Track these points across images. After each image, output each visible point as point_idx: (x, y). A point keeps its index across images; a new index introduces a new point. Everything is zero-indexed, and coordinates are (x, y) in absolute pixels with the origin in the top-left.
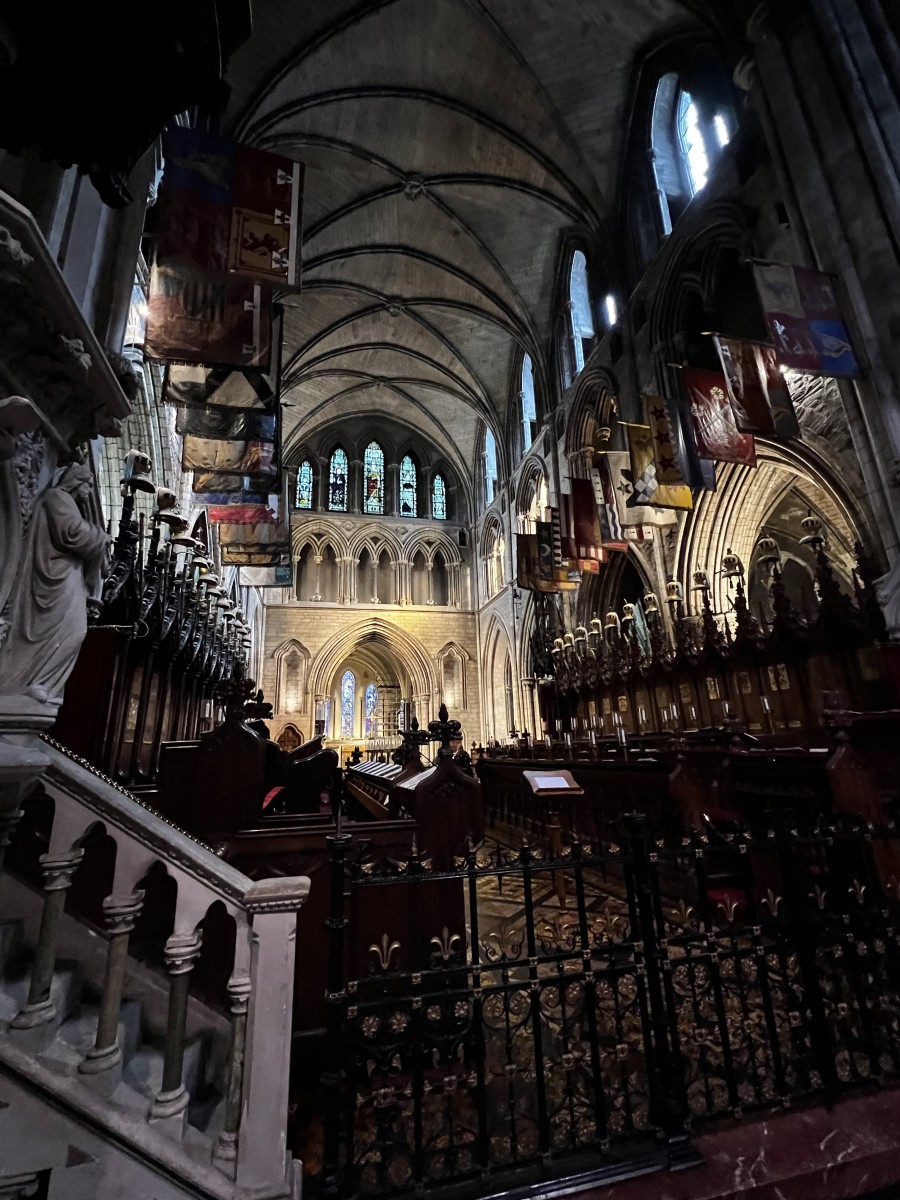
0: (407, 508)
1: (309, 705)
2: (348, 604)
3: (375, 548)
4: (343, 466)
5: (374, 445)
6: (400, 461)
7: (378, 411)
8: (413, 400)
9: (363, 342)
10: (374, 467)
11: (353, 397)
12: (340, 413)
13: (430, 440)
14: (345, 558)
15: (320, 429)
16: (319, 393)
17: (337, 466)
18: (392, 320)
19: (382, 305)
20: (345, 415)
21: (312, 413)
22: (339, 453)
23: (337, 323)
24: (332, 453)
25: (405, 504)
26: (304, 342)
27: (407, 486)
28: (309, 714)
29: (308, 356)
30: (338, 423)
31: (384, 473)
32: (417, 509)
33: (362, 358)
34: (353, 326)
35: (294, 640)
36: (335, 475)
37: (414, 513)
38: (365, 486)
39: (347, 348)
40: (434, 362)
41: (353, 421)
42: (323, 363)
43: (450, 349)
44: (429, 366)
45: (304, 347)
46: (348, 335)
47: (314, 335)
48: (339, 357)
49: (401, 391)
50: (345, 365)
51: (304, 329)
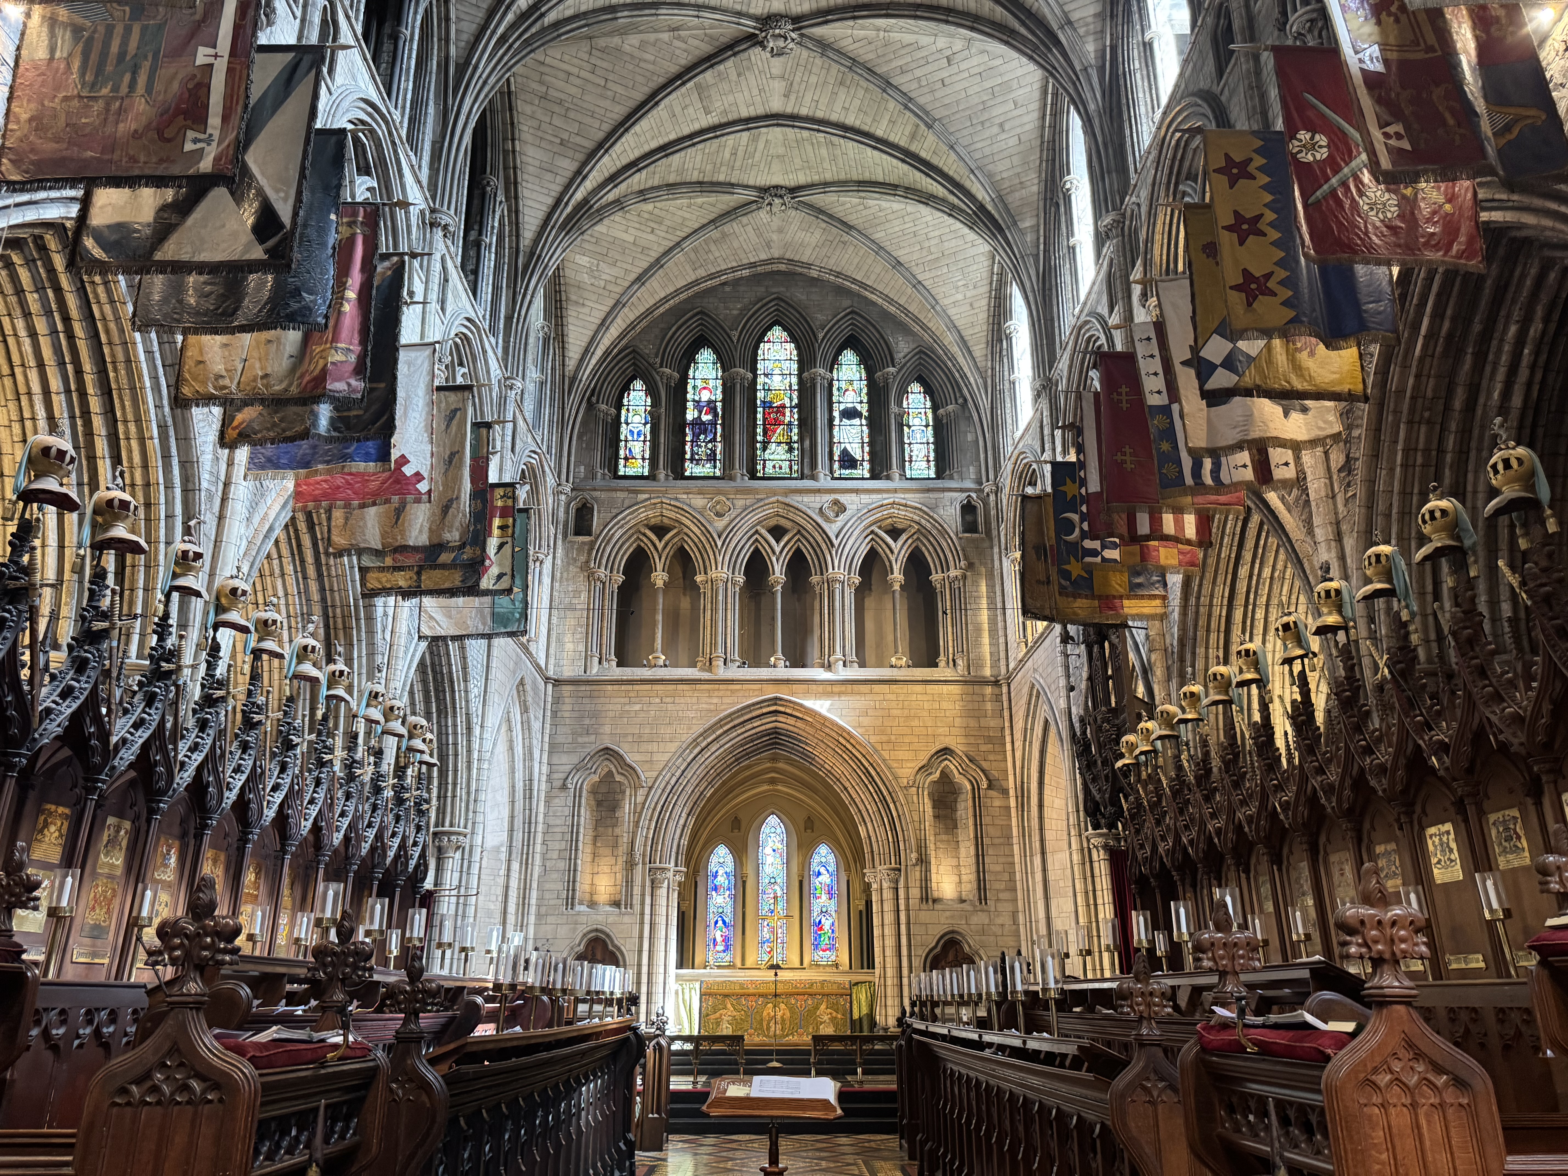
0: (848, 461)
1: (637, 890)
2: (721, 672)
3: (778, 550)
4: (711, 383)
5: (777, 333)
6: (833, 363)
7: (780, 260)
8: (847, 227)
9: (724, 120)
10: (777, 379)
11: (724, 235)
12: (701, 273)
13: (892, 309)
14: (713, 574)
15: (662, 310)
16: (651, 237)
17: (699, 384)
18: (777, 64)
19: (751, 37)
20: (711, 277)
21: (641, 279)
22: (706, 356)
24: (689, 358)
25: (845, 453)
26: (601, 135)
27: (850, 414)
28: (637, 908)
29: (608, 164)
30: (697, 295)
31: (799, 391)
32: (871, 461)
33: (727, 155)
34: (698, 87)
35: (607, 748)
36: (697, 402)
37: (864, 470)
38: (760, 422)
39: (691, 136)
40: (879, 140)
41: (727, 289)
42: (644, 172)
43: (906, 107)
44: (869, 150)
45: (600, 146)
46: (691, 110)
47: (619, 118)
48: (677, 156)
49: (818, 211)
50: (696, 173)
51: (597, 110)
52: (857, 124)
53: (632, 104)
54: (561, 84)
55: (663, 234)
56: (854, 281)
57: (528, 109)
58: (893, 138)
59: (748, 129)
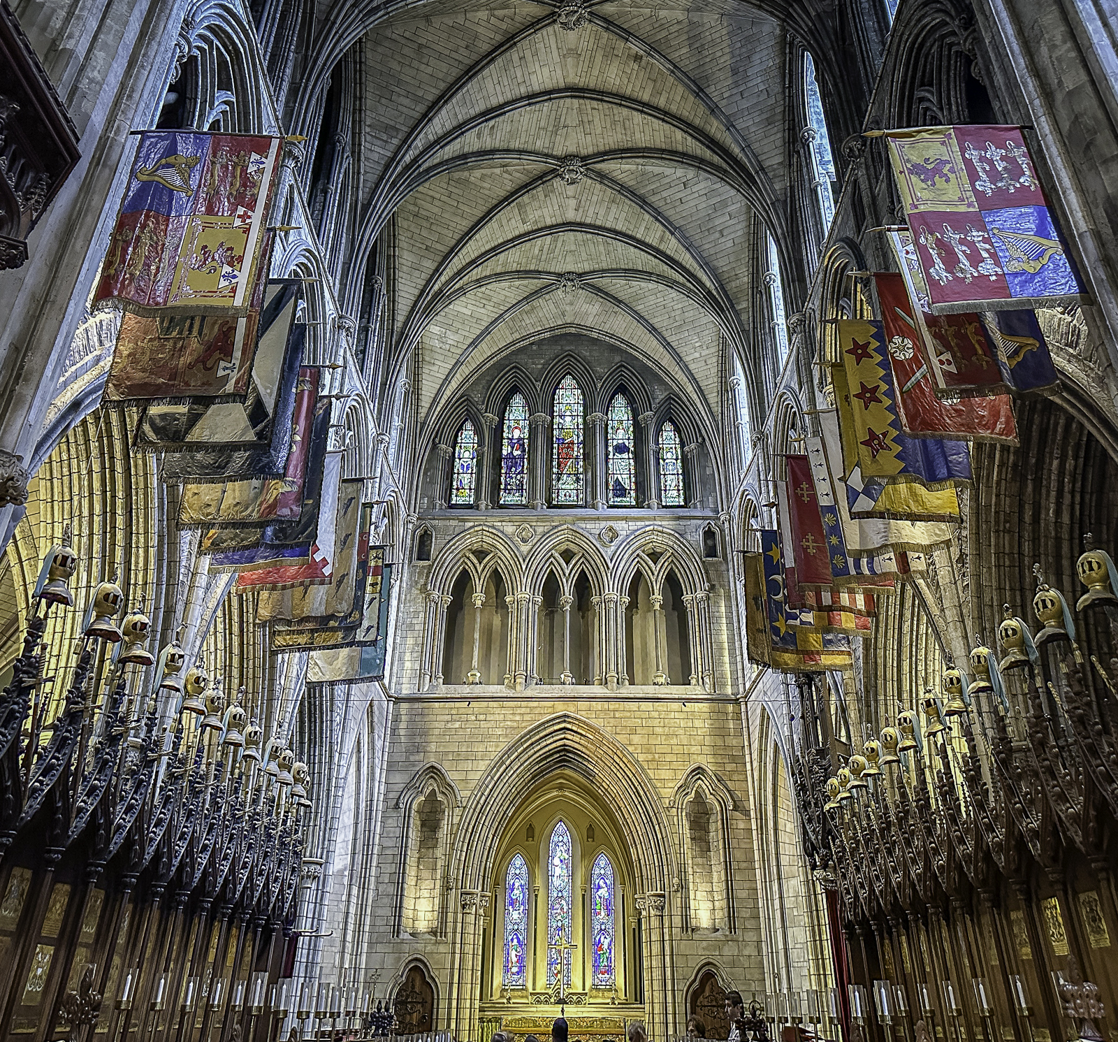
3: (567, 571)
5: (568, 382)
7: (571, 325)
8: (618, 301)
9: (534, 230)
11: (533, 308)
12: (517, 336)
13: (650, 364)
14: (518, 595)
15: (488, 366)
16: (483, 311)
18: (571, 189)
19: (554, 171)
20: (523, 339)
22: (517, 401)
23: (496, 206)
24: (506, 403)
26: (453, 242)
29: (457, 263)
30: (513, 353)
33: (537, 252)
34: (519, 206)
36: (510, 440)
39: (512, 240)
40: (638, 241)
41: (534, 348)
42: (480, 268)
43: (657, 219)
44: (632, 248)
45: (452, 250)
46: (513, 221)
47: (466, 230)
48: (503, 254)
49: (598, 290)
50: (515, 265)
51: (451, 223)
52: (624, 230)
53: (475, 219)
54: (427, 206)
55: (491, 309)
56: (623, 341)
57: (406, 224)
58: (648, 240)
59: (551, 234)
